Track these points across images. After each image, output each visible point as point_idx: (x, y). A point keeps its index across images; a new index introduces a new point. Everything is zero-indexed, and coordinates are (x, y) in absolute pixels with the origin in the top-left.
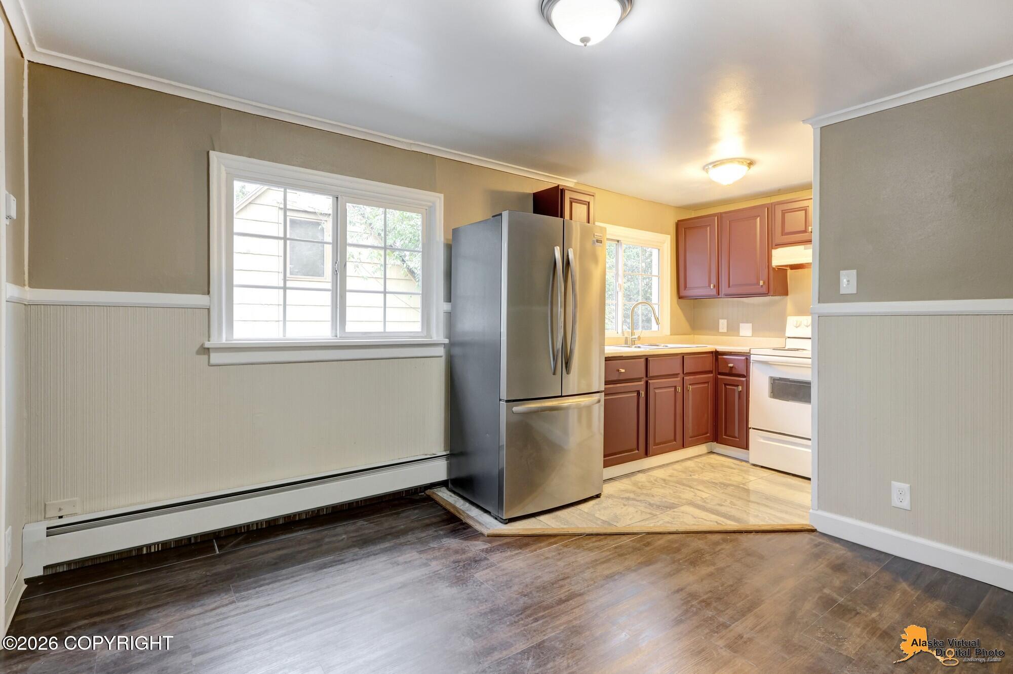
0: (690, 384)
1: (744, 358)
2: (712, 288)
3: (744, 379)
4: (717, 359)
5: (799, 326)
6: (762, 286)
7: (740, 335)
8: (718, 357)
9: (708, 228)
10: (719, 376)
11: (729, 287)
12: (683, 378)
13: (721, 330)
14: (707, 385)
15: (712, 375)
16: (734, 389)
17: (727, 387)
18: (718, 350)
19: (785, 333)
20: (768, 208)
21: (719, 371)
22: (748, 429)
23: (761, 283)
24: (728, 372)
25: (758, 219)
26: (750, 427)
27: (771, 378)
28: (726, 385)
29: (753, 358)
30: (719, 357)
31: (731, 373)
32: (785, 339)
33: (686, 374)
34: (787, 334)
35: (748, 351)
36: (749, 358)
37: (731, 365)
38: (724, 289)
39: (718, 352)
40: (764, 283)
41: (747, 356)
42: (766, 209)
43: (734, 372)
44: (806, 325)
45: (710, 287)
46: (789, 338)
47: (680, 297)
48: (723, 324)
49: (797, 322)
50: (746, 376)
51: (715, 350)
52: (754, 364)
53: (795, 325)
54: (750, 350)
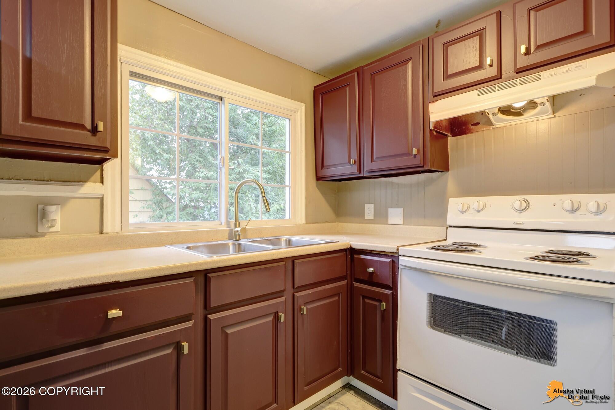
0: (305, 304)
1: (388, 260)
2: (351, 163)
3: (389, 292)
4: (352, 259)
5: (466, 211)
6: (415, 156)
7: (389, 223)
8: (354, 256)
9: (347, 89)
10: (356, 284)
11: (373, 161)
12: (294, 295)
13: (367, 217)
14: (336, 298)
15: (344, 282)
16: (376, 306)
17: (367, 301)
18: (354, 247)
19: (446, 222)
20: (423, 46)
21: (355, 277)
22: (395, 371)
23: (414, 151)
24: (366, 279)
25: (410, 64)
26: (398, 368)
27: (430, 295)
28: (364, 297)
29: (402, 261)
30: (356, 256)
31: (371, 280)
32: (445, 228)
33: (298, 287)
34: (449, 223)
35: (395, 251)
36: (396, 261)
37: (371, 270)
38: (368, 166)
39: (353, 249)
40: (418, 151)
41: (394, 257)
42: (421, 47)
43: (375, 280)
44: (476, 208)
45: (350, 163)
46: (451, 226)
47: (319, 178)
48: (369, 210)
49: (463, 205)
50: (394, 287)
51: (349, 247)
52: (403, 270)
53: (460, 209)
54: (398, 249)
